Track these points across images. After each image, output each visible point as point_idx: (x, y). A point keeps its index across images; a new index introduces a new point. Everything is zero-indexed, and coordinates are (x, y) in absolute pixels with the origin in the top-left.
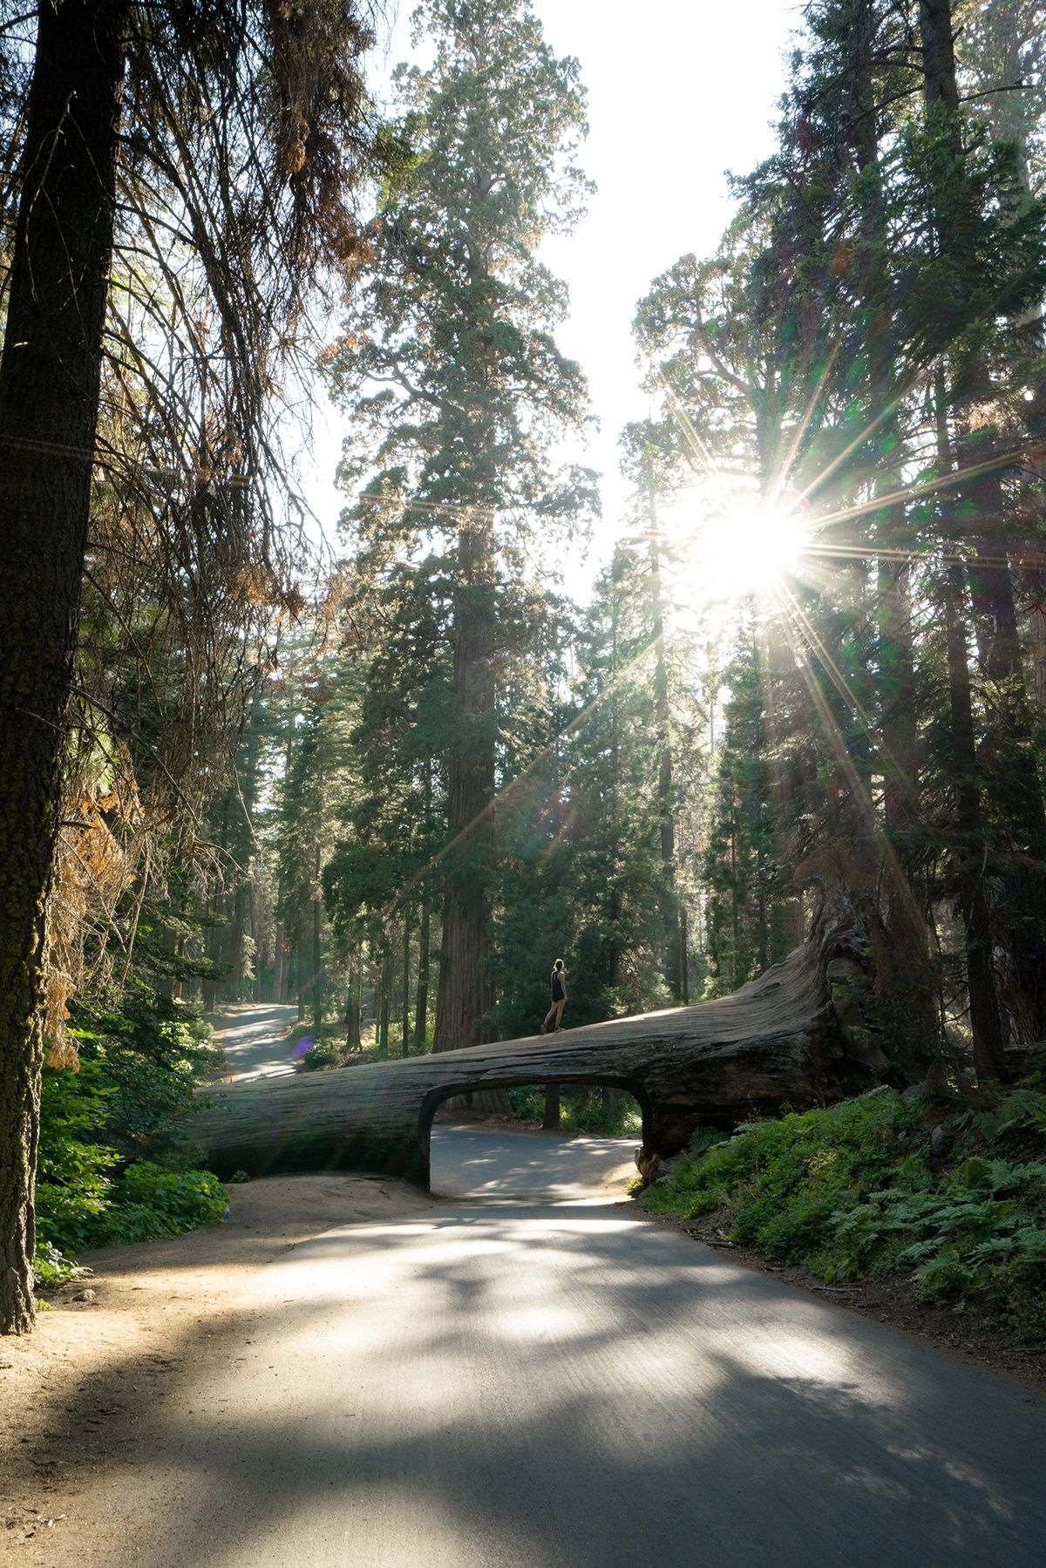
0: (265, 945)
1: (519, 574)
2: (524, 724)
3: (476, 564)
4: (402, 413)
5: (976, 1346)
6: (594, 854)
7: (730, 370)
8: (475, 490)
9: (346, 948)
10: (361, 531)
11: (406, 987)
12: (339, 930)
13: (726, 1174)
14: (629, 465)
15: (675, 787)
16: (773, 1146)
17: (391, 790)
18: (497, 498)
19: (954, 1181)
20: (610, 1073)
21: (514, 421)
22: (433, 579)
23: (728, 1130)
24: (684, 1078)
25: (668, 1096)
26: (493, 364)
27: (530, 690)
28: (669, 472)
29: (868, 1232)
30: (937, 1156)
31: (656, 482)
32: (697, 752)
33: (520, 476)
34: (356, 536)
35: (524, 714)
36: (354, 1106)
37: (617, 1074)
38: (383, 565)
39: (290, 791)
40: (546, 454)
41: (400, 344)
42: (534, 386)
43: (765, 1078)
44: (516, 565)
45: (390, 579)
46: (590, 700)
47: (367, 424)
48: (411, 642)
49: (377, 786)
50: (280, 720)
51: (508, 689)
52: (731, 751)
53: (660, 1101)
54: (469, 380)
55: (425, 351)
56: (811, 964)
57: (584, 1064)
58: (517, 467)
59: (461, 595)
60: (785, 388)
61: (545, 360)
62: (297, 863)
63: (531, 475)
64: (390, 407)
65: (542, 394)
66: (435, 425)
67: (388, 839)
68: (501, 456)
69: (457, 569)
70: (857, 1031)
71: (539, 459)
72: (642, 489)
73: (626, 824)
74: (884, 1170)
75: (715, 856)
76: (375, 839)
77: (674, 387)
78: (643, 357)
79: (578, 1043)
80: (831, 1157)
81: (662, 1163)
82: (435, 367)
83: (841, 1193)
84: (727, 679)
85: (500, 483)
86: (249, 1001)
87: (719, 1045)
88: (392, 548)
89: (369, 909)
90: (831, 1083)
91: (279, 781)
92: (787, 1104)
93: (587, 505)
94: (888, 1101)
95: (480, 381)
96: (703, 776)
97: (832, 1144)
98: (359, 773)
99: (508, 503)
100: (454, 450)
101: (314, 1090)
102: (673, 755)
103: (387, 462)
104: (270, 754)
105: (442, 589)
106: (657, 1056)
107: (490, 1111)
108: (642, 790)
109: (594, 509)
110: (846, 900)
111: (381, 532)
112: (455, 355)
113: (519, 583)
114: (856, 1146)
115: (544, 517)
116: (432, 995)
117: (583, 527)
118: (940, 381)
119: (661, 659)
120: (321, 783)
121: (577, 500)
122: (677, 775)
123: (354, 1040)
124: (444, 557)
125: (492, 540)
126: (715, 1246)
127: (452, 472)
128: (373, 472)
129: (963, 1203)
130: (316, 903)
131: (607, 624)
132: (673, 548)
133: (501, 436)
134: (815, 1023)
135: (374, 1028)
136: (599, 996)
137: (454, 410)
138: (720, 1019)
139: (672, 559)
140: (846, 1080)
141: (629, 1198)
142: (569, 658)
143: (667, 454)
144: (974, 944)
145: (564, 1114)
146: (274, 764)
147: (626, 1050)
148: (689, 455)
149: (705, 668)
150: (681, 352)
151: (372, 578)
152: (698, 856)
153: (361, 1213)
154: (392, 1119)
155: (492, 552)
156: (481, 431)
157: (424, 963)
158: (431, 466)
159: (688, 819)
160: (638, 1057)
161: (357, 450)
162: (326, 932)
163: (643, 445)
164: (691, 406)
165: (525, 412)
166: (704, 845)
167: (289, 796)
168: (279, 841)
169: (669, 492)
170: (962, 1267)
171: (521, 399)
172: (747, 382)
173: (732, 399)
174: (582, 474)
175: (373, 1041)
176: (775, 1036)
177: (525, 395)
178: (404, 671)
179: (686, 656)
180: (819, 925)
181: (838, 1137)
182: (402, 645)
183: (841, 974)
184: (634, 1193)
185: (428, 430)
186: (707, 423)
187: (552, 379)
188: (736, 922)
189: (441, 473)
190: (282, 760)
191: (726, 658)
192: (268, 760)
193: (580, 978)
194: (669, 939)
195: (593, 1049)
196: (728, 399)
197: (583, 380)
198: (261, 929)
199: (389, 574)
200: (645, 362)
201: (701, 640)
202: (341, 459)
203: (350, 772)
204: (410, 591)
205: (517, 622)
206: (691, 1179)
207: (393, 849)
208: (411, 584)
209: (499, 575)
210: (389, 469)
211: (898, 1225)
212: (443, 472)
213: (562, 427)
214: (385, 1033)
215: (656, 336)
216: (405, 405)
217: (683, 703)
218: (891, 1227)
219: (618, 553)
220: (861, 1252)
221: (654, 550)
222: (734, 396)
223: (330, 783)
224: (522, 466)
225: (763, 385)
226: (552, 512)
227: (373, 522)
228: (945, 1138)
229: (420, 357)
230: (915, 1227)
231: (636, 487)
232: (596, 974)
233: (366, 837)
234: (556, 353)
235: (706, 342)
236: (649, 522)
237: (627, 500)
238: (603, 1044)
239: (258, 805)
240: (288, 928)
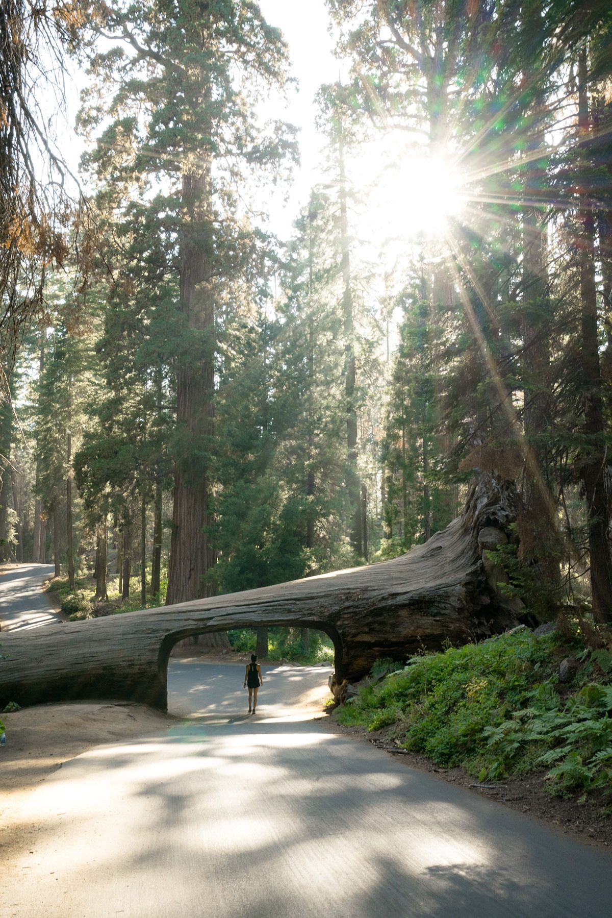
0: (26, 516)
1: (233, 213)
2: (238, 338)
3: (197, 204)
4: (131, 69)
5: (595, 830)
6: (294, 443)
7: (406, 40)
8: (195, 139)
9: (95, 520)
10: (99, 173)
11: (144, 549)
12: (88, 505)
13: (401, 696)
14: (322, 121)
15: (357, 390)
16: (437, 674)
17: (129, 390)
18: (214, 147)
19: (577, 700)
20: (310, 618)
21: (227, 80)
22: (161, 215)
23: (403, 661)
24: (367, 621)
25: (355, 635)
26: (208, 28)
27: (241, 311)
28: (355, 128)
29: (512, 741)
30: (564, 682)
31: (345, 137)
32: (376, 360)
33: (233, 129)
34: (95, 176)
35: (238, 330)
36: (106, 648)
37: (315, 618)
38: (119, 202)
39: (44, 391)
40: (254, 110)
41: (127, 6)
42: (243, 49)
43: (430, 620)
44: (231, 205)
45: (125, 215)
46: (291, 319)
47: (101, 78)
48: (144, 268)
49: (117, 389)
50: (33, 331)
51: (224, 308)
52: (403, 360)
53: (349, 639)
54: (188, 42)
55: (150, 12)
56: (466, 531)
57: (289, 611)
58: (230, 120)
59: (184, 230)
60: (451, 55)
61: (252, 26)
62: (51, 450)
63: (242, 128)
64: (120, 63)
65: (251, 56)
66: (160, 81)
67: (128, 431)
68: (216, 110)
69: (181, 207)
70: (502, 586)
71: (248, 114)
72: (333, 141)
73: (319, 419)
74: (524, 693)
75: (389, 444)
76: (116, 429)
77: (360, 54)
78: (335, 26)
79: (284, 595)
80: (483, 683)
81: (350, 686)
82: (159, 28)
83: (491, 711)
84: (400, 302)
85: (216, 134)
86: (13, 561)
87: (394, 595)
88: (126, 188)
89: (113, 487)
90: (481, 624)
91: (35, 382)
92: (448, 641)
93: (288, 155)
94: (525, 637)
95: (198, 43)
96: (380, 379)
97: (484, 674)
98: (102, 376)
99: (223, 152)
100: (177, 104)
101: (71, 636)
102: (357, 362)
103: (120, 112)
104: (26, 359)
105: (169, 224)
106: (347, 604)
107: (213, 646)
108: (333, 391)
109: (294, 159)
110: (494, 482)
111: (117, 174)
112: (175, 18)
113: (233, 220)
114: (502, 674)
115: (253, 165)
116: (165, 556)
117: (285, 173)
118: (583, 60)
119: (347, 286)
120: (70, 384)
121: (280, 150)
122: (359, 379)
123: (102, 591)
124: (170, 197)
125: (210, 184)
126: (394, 753)
127: (176, 123)
128: (108, 121)
129: (585, 720)
130: (69, 482)
131: (305, 254)
132: (359, 192)
133: (216, 93)
134: (469, 577)
135: (117, 581)
136: (298, 555)
137: (177, 69)
138: (395, 575)
139: (357, 201)
140: (492, 621)
141: (324, 714)
142: (274, 285)
143: (354, 112)
144: (595, 520)
145: (270, 647)
146: (30, 367)
147: (322, 600)
148: (372, 112)
149: (383, 293)
150: (366, 22)
151: (110, 214)
152: (376, 443)
153: (113, 733)
154: (137, 658)
155: (210, 193)
156: (198, 89)
157: (158, 529)
158: (158, 118)
159: (369, 415)
160: (331, 605)
161: (93, 101)
162: (77, 505)
163: (334, 104)
164: (374, 71)
165: (235, 70)
166: (381, 435)
167: (43, 394)
168: (35, 432)
169: (355, 145)
170: (585, 769)
171: (233, 61)
172: (420, 51)
173: (408, 66)
174: (284, 128)
175: (117, 592)
176: (439, 588)
177: (236, 57)
178: (139, 292)
179: (368, 282)
180: (472, 502)
181: (488, 668)
182: (137, 271)
183: (489, 540)
184: (329, 710)
185: (154, 85)
186: (387, 86)
187: (258, 43)
188: (405, 496)
189: (166, 124)
190: (36, 364)
191: (400, 284)
192: (24, 365)
193: (284, 542)
194: (353, 510)
195: (296, 599)
196: (404, 66)
197: (285, 45)
198: (21, 503)
199: (123, 210)
200: (336, 30)
201: (381, 270)
202: (80, 108)
203: (95, 375)
204: (143, 225)
205: (231, 253)
206: (373, 699)
207: (132, 439)
208: (143, 220)
209: (216, 214)
210: (121, 119)
211: (534, 736)
212: (168, 123)
213: (267, 86)
214: (127, 585)
215: (345, 7)
216: (134, 62)
217: (365, 321)
218: (530, 738)
219: (314, 196)
220: (507, 757)
221: (342, 194)
222: (409, 63)
223: (78, 384)
224: (234, 120)
225: (433, 54)
226: (259, 160)
227: (110, 165)
228: (570, 668)
229: (146, 18)
230: (549, 738)
231: (328, 140)
232: (296, 539)
233: (110, 428)
234: (262, 20)
235: (387, 14)
236: (338, 171)
237: (321, 151)
238: (304, 596)
239: (17, 401)
240: (46, 502)
